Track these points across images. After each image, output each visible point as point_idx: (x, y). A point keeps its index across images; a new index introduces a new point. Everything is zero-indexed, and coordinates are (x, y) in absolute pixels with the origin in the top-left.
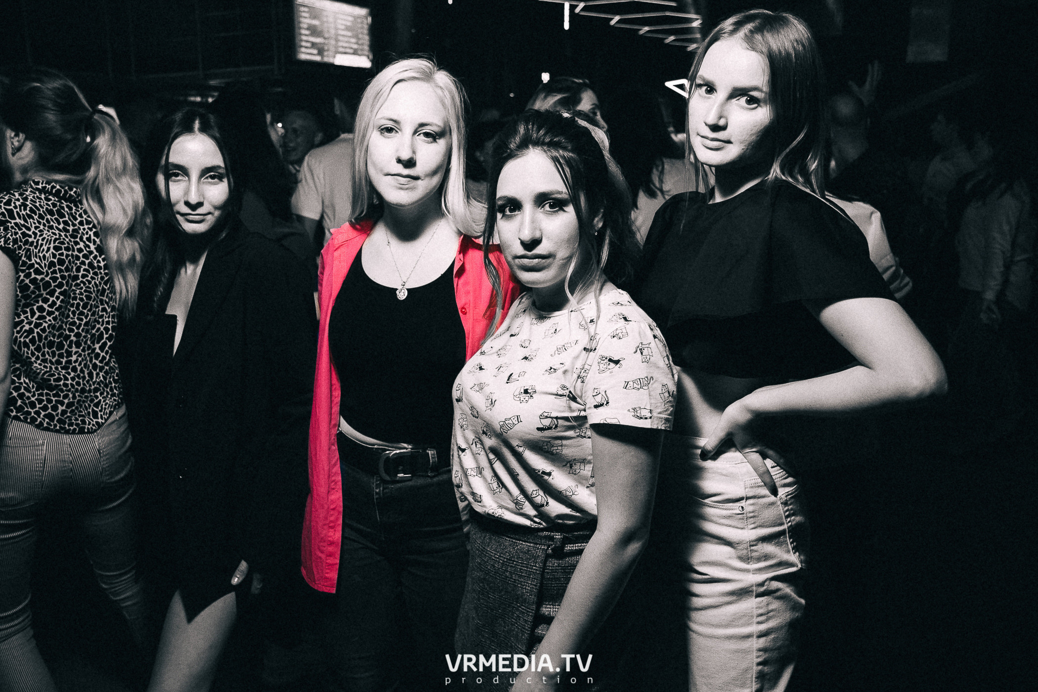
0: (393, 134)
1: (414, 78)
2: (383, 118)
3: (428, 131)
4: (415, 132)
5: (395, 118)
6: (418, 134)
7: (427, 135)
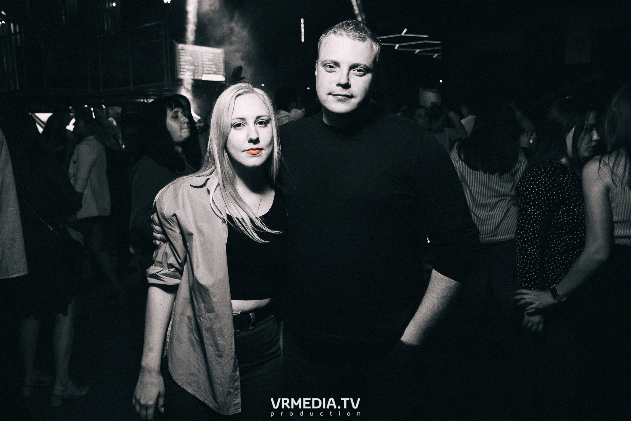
0: (241, 127)
1: (246, 92)
2: (235, 119)
3: (262, 120)
4: (255, 122)
5: (241, 117)
6: (256, 124)
7: (261, 123)
